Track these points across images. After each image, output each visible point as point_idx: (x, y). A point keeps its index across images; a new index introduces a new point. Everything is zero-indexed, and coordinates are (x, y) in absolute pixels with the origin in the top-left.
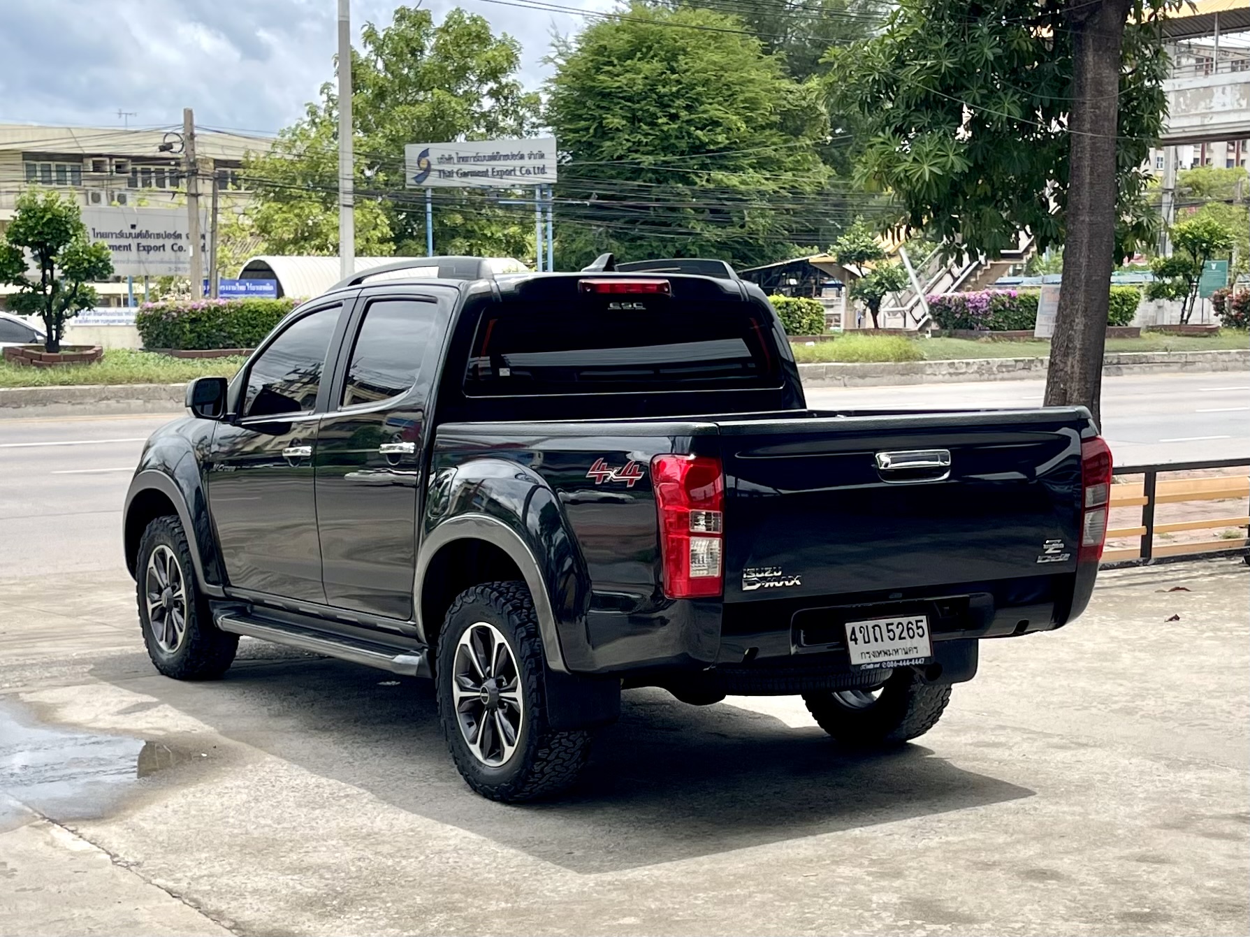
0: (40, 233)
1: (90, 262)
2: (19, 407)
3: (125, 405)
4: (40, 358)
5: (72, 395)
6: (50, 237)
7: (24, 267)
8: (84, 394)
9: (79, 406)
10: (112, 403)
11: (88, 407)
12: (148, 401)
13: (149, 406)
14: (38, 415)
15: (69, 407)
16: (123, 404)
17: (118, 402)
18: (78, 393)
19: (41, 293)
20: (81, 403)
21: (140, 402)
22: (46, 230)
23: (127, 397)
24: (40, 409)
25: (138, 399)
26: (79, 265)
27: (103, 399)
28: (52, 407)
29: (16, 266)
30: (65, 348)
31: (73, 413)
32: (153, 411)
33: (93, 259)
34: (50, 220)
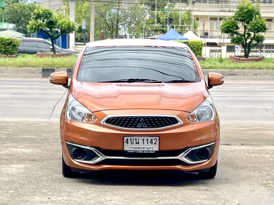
0: (243, 16)
1: (258, 26)
4: (239, 60)
5: (244, 73)
6: (246, 18)
7: (238, 28)
8: (248, 73)
11: (249, 77)
15: (242, 77)
16: (262, 77)
18: (246, 72)
19: (243, 37)
20: (247, 76)
22: (245, 15)
26: (254, 27)
29: (235, 28)
30: (250, 56)
33: (259, 25)
34: (247, 12)
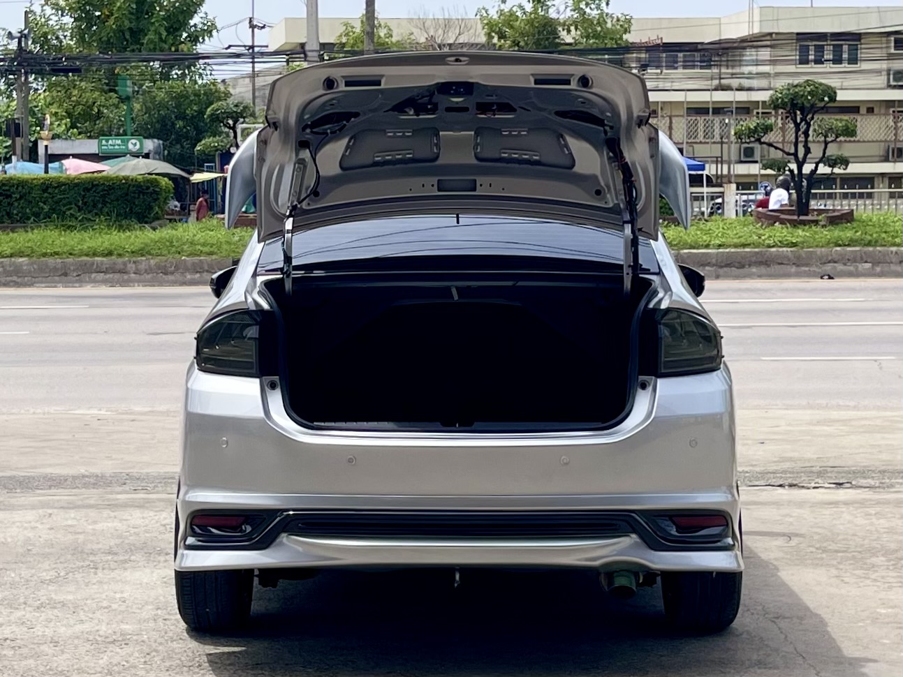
2: (743, 267)
3: (852, 268)
9: (804, 268)
10: (840, 267)
12: (876, 263)
13: (878, 269)
14: (760, 276)
17: (845, 264)
21: (868, 266)
23: (855, 262)
24: (763, 270)
25: (866, 262)
27: (829, 262)
28: (775, 269)
31: (798, 275)
32: (881, 275)
